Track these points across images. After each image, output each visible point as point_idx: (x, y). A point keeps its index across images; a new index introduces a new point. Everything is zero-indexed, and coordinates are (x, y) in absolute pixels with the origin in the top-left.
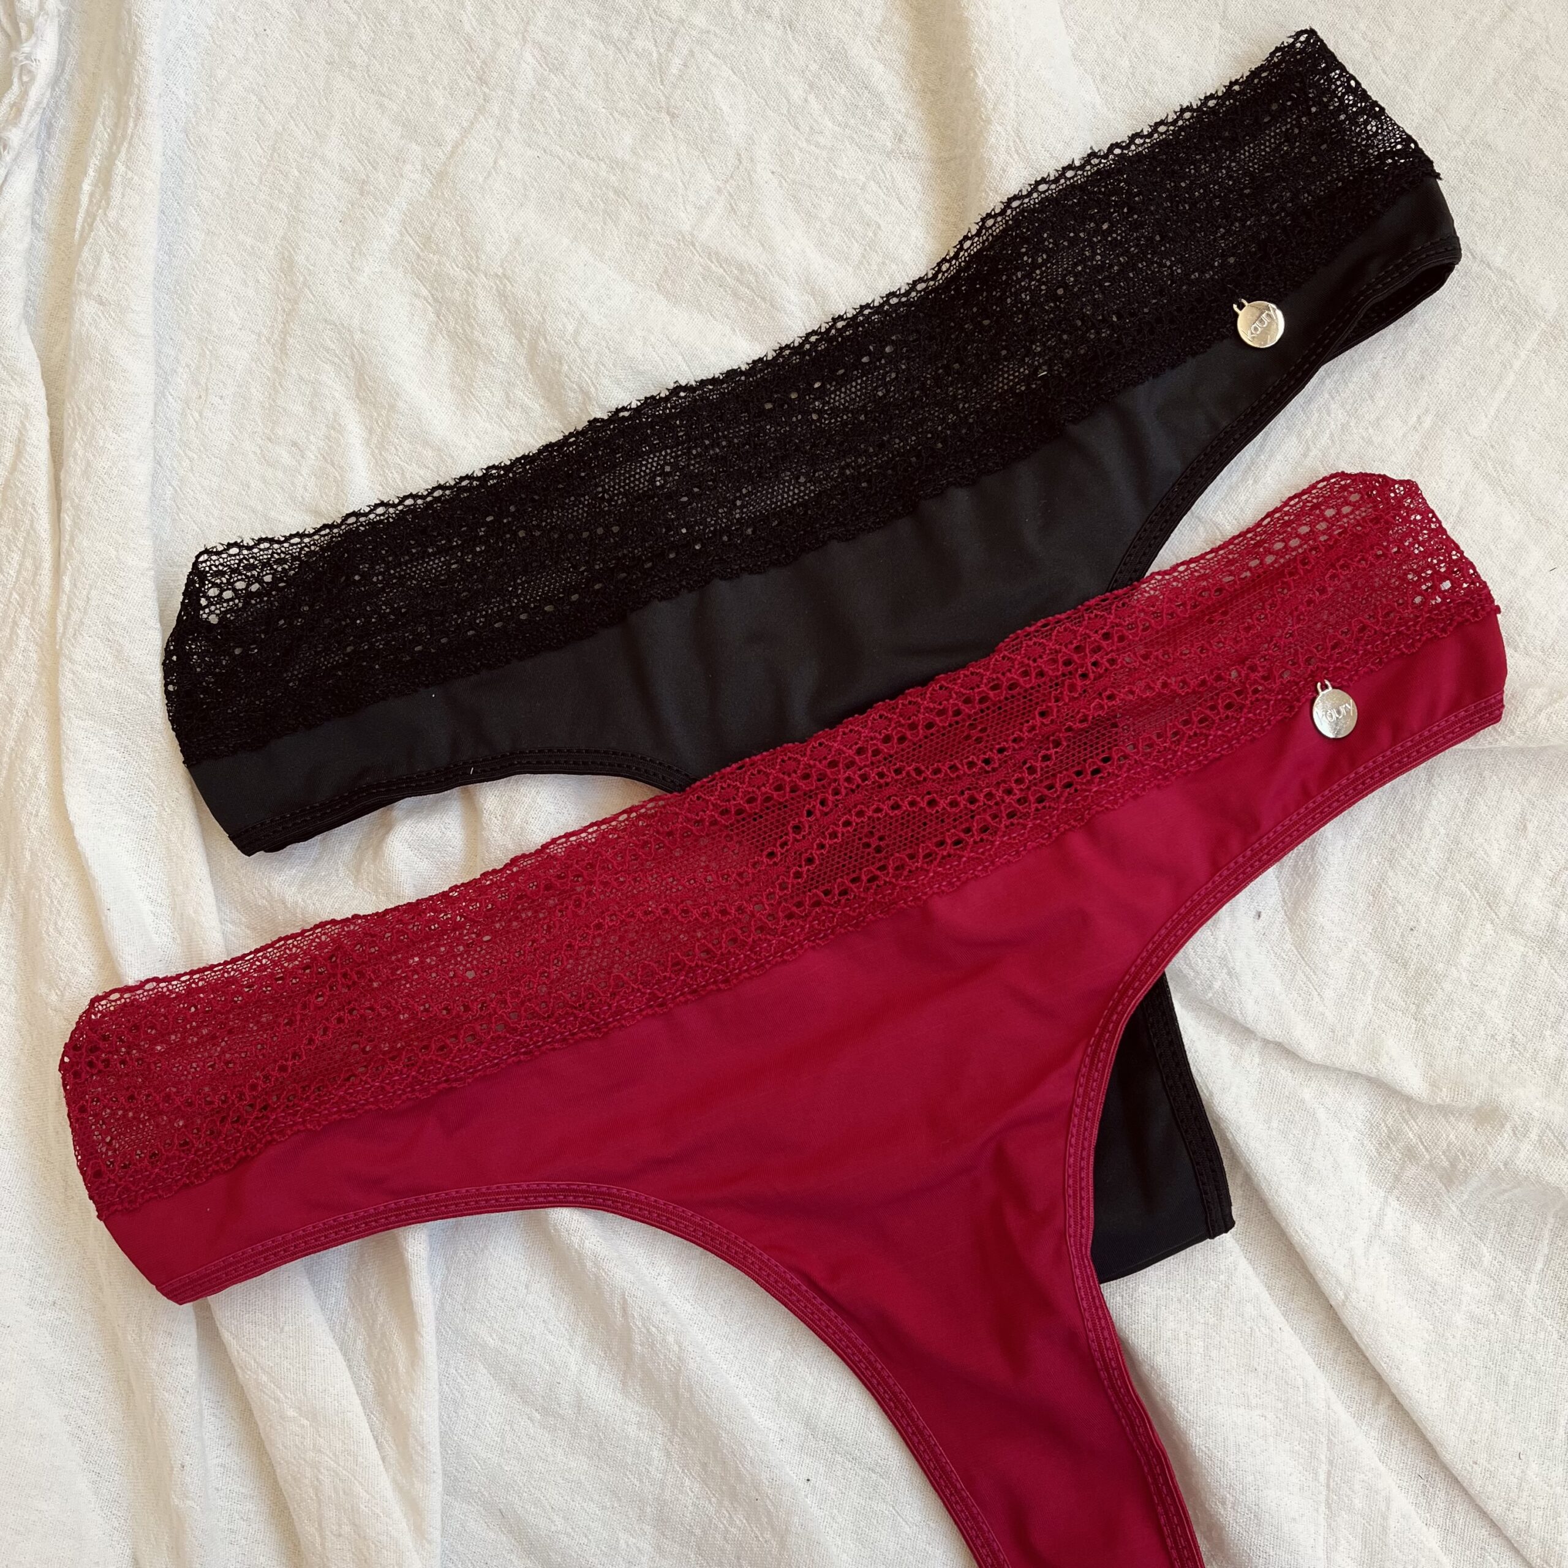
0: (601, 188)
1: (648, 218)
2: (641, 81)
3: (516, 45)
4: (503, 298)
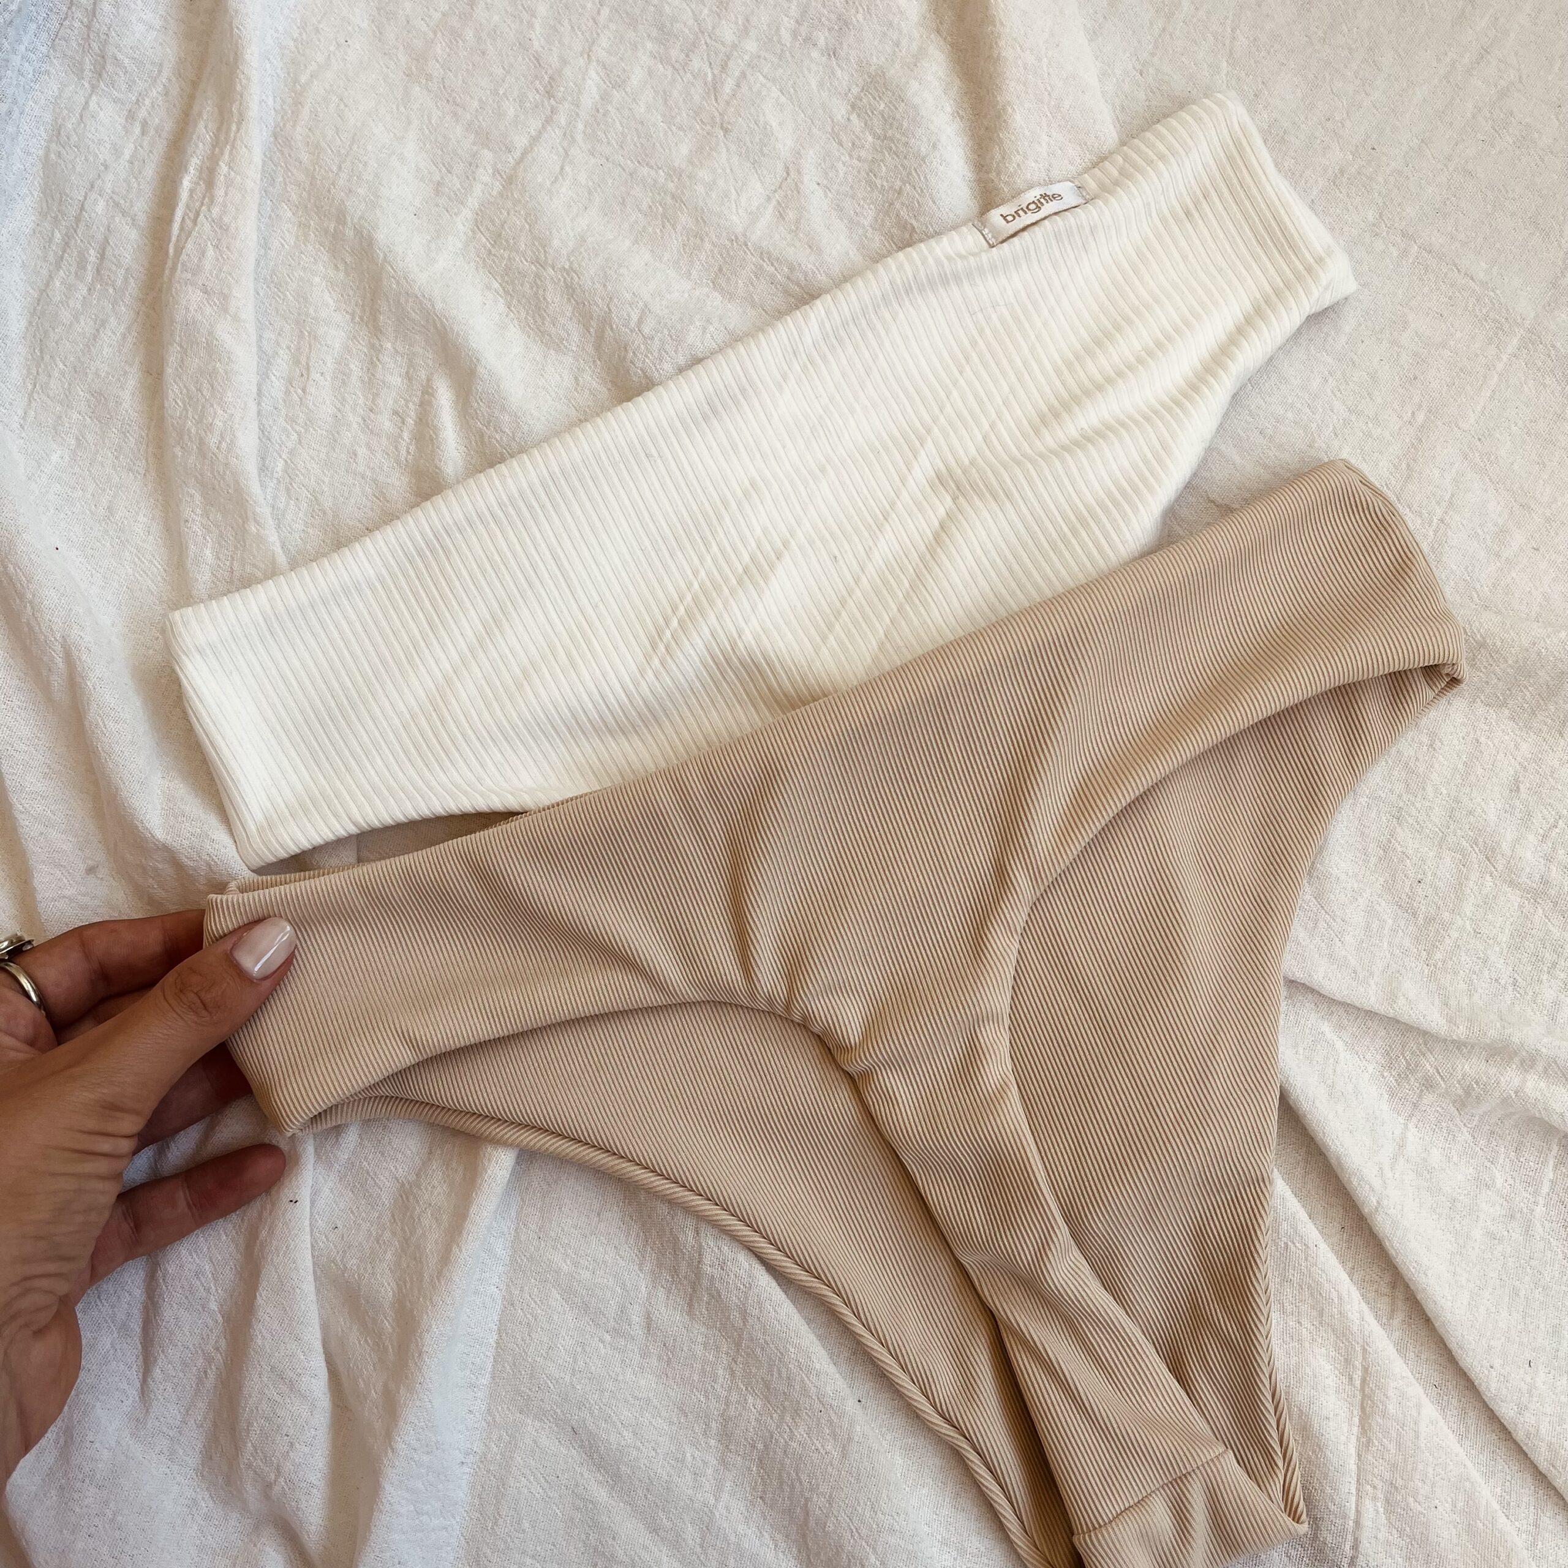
0: (659, 194)
1: (703, 220)
2: (697, 97)
3: (582, 62)
4: (571, 291)
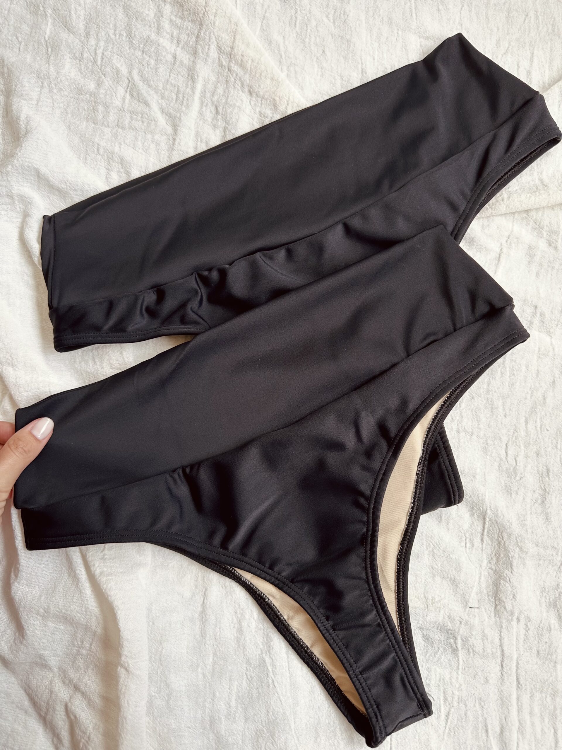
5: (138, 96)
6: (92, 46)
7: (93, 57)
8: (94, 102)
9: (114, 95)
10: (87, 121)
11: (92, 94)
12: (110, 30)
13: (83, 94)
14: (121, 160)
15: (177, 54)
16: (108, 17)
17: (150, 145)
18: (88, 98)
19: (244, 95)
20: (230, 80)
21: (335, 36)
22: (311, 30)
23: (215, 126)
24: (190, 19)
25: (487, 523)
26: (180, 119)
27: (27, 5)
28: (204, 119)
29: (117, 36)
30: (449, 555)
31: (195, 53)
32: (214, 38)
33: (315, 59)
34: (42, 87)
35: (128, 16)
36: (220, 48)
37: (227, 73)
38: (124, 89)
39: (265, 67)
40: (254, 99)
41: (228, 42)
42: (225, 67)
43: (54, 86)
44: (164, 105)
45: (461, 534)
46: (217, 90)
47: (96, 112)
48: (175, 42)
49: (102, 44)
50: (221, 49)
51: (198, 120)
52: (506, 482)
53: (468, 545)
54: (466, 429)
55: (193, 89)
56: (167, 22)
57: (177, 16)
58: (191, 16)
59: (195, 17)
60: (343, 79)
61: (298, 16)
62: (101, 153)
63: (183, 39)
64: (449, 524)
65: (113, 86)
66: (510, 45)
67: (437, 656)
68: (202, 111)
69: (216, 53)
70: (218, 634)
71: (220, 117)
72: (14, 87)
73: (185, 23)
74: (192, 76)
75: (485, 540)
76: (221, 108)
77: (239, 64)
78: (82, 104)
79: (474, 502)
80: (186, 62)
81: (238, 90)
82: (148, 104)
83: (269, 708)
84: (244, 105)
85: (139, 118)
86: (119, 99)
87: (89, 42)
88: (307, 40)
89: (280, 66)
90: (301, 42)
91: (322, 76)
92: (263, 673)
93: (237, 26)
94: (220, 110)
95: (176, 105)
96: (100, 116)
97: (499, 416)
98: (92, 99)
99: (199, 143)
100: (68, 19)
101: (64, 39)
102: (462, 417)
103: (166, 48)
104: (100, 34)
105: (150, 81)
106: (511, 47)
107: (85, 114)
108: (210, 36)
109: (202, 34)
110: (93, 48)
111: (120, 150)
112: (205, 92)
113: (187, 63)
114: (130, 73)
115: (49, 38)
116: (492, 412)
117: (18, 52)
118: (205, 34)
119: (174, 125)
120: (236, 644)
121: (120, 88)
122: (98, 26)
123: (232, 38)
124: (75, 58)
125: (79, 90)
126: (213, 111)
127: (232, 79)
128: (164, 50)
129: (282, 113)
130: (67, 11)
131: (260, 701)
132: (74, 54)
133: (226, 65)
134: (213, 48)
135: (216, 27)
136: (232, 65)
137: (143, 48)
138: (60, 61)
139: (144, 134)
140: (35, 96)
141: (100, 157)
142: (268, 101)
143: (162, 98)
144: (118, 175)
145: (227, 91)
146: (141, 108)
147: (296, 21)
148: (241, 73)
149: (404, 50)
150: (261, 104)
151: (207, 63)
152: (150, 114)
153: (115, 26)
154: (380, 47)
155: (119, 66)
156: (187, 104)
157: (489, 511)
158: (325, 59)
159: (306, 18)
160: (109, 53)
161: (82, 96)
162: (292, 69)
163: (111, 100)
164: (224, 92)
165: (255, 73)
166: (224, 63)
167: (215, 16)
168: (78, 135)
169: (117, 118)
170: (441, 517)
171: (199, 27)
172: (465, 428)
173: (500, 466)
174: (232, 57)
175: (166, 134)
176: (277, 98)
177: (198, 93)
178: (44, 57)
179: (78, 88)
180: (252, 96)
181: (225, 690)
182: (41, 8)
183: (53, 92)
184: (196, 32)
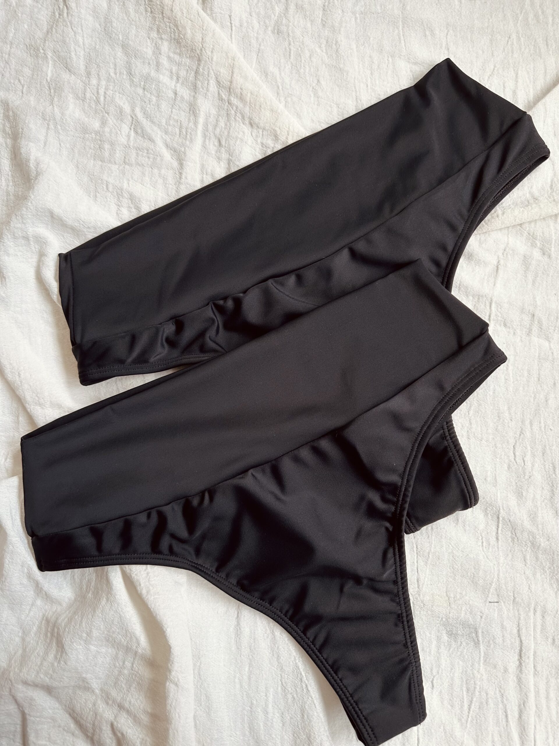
5: (143, 132)
6: (94, 85)
7: (96, 97)
8: (100, 141)
9: (119, 133)
10: (94, 159)
11: (97, 133)
12: (111, 70)
13: (89, 133)
14: (131, 196)
15: (178, 90)
16: (107, 57)
17: (157, 180)
18: (94, 137)
19: (245, 127)
20: (231, 114)
21: (328, 65)
22: (305, 60)
23: (219, 158)
24: (188, 56)
25: (501, 522)
26: (185, 153)
27: (27, 48)
28: (208, 152)
29: (118, 74)
30: (468, 555)
31: (195, 88)
32: (213, 73)
33: (311, 89)
34: (48, 128)
35: (126, 54)
36: (218, 82)
37: (228, 106)
38: (128, 126)
39: (264, 99)
40: (255, 131)
41: (226, 76)
42: (225, 100)
43: (59, 127)
44: (168, 140)
45: (477, 534)
46: (219, 123)
47: (102, 150)
48: (175, 78)
49: (103, 83)
50: (220, 83)
51: (203, 153)
52: (516, 481)
53: (484, 544)
54: (476, 434)
55: (196, 123)
56: (166, 59)
57: (175, 53)
58: (189, 52)
59: (192, 53)
60: (338, 107)
61: (292, 48)
62: (110, 189)
63: (182, 75)
64: (466, 525)
65: (117, 124)
66: (495, 66)
67: (459, 650)
68: (206, 145)
69: (216, 87)
70: (253, 645)
71: (223, 150)
72: (21, 130)
73: (183, 60)
74: (193, 111)
75: (500, 538)
76: (224, 140)
77: (239, 97)
78: (88, 143)
79: (487, 503)
80: (186, 97)
81: (239, 122)
82: (153, 140)
83: (304, 712)
84: (246, 137)
85: (145, 154)
86: (124, 136)
87: (90, 82)
88: (302, 71)
89: (277, 96)
90: (296, 73)
91: (318, 105)
92: (297, 678)
93: (234, 60)
94: (223, 143)
95: (180, 140)
96: (107, 154)
97: (506, 421)
98: (98, 137)
99: (205, 176)
100: (68, 60)
101: (66, 80)
102: (471, 424)
103: (166, 85)
104: (100, 74)
105: (154, 117)
106: (496, 69)
107: (92, 153)
108: (209, 71)
109: (201, 70)
110: (95, 87)
111: (129, 187)
112: (207, 125)
113: (188, 99)
114: (133, 111)
115: (51, 80)
116: (499, 417)
117: (21, 94)
118: (203, 69)
119: (180, 160)
120: (270, 653)
121: (124, 125)
122: (98, 66)
123: (230, 72)
124: (77, 97)
125: (85, 130)
126: (216, 143)
127: (233, 112)
128: (165, 86)
129: (283, 143)
130: (66, 52)
131: (295, 704)
132: (77, 95)
133: (226, 99)
134: (213, 82)
135: (213, 63)
136: (232, 99)
137: (144, 85)
138: (64, 102)
139: (150, 169)
140: (42, 138)
141: (110, 194)
142: (269, 131)
143: (165, 134)
144: (128, 210)
145: (228, 124)
146: (146, 144)
147: (290, 53)
148: (241, 106)
149: (395, 76)
150: (263, 135)
151: (207, 97)
152: (156, 150)
153: (115, 65)
154: (372, 74)
155: (122, 104)
156: (191, 139)
157: (501, 511)
158: (321, 88)
159: (299, 49)
160: (111, 92)
161: (87, 135)
162: (289, 99)
163: (116, 138)
164: (226, 125)
165: (255, 105)
166: (224, 96)
167: (212, 52)
168: (86, 173)
169: (123, 154)
170: (458, 520)
171: (198, 63)
172: (474, 434)
173: (509, 467)
174: (231, 90)
175: (172, 168)
176: (277, 129)
177: (200, 127)
178: (48, 99)
179: (83, 127)
180: (253, 128)
181: (262, 698)
182: (42, 51)
183: (59, 133)
184: (195, 68)
